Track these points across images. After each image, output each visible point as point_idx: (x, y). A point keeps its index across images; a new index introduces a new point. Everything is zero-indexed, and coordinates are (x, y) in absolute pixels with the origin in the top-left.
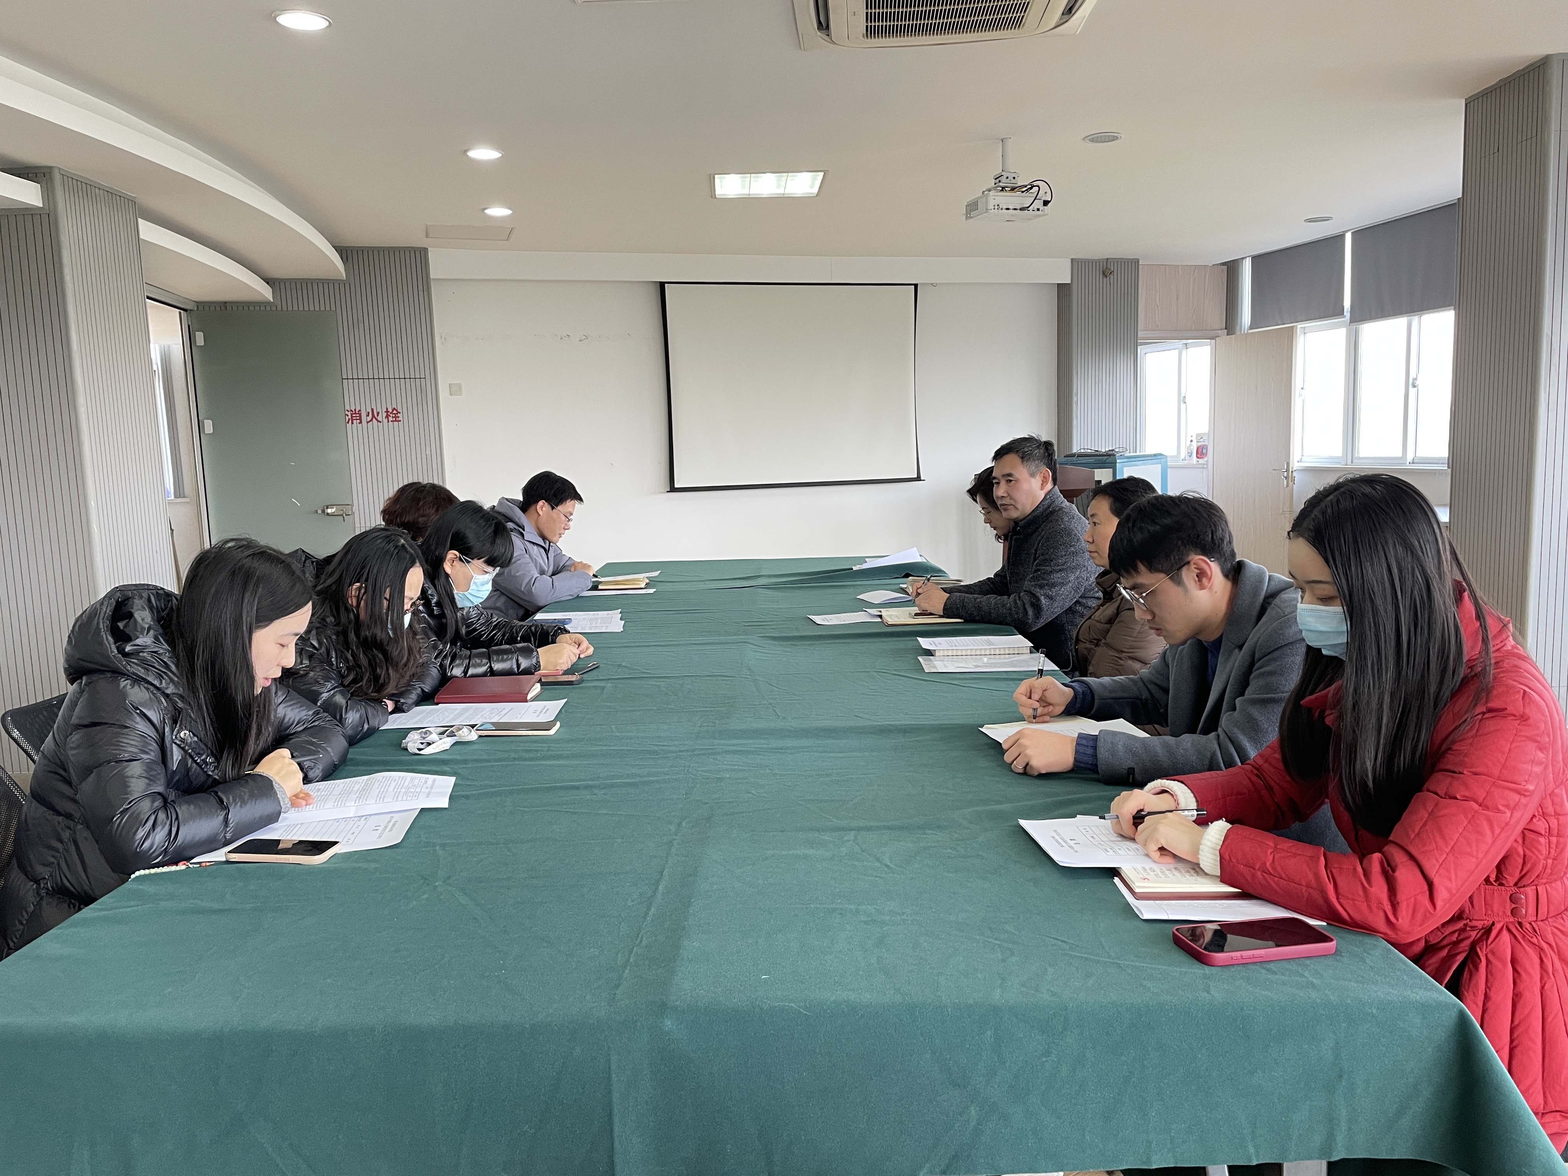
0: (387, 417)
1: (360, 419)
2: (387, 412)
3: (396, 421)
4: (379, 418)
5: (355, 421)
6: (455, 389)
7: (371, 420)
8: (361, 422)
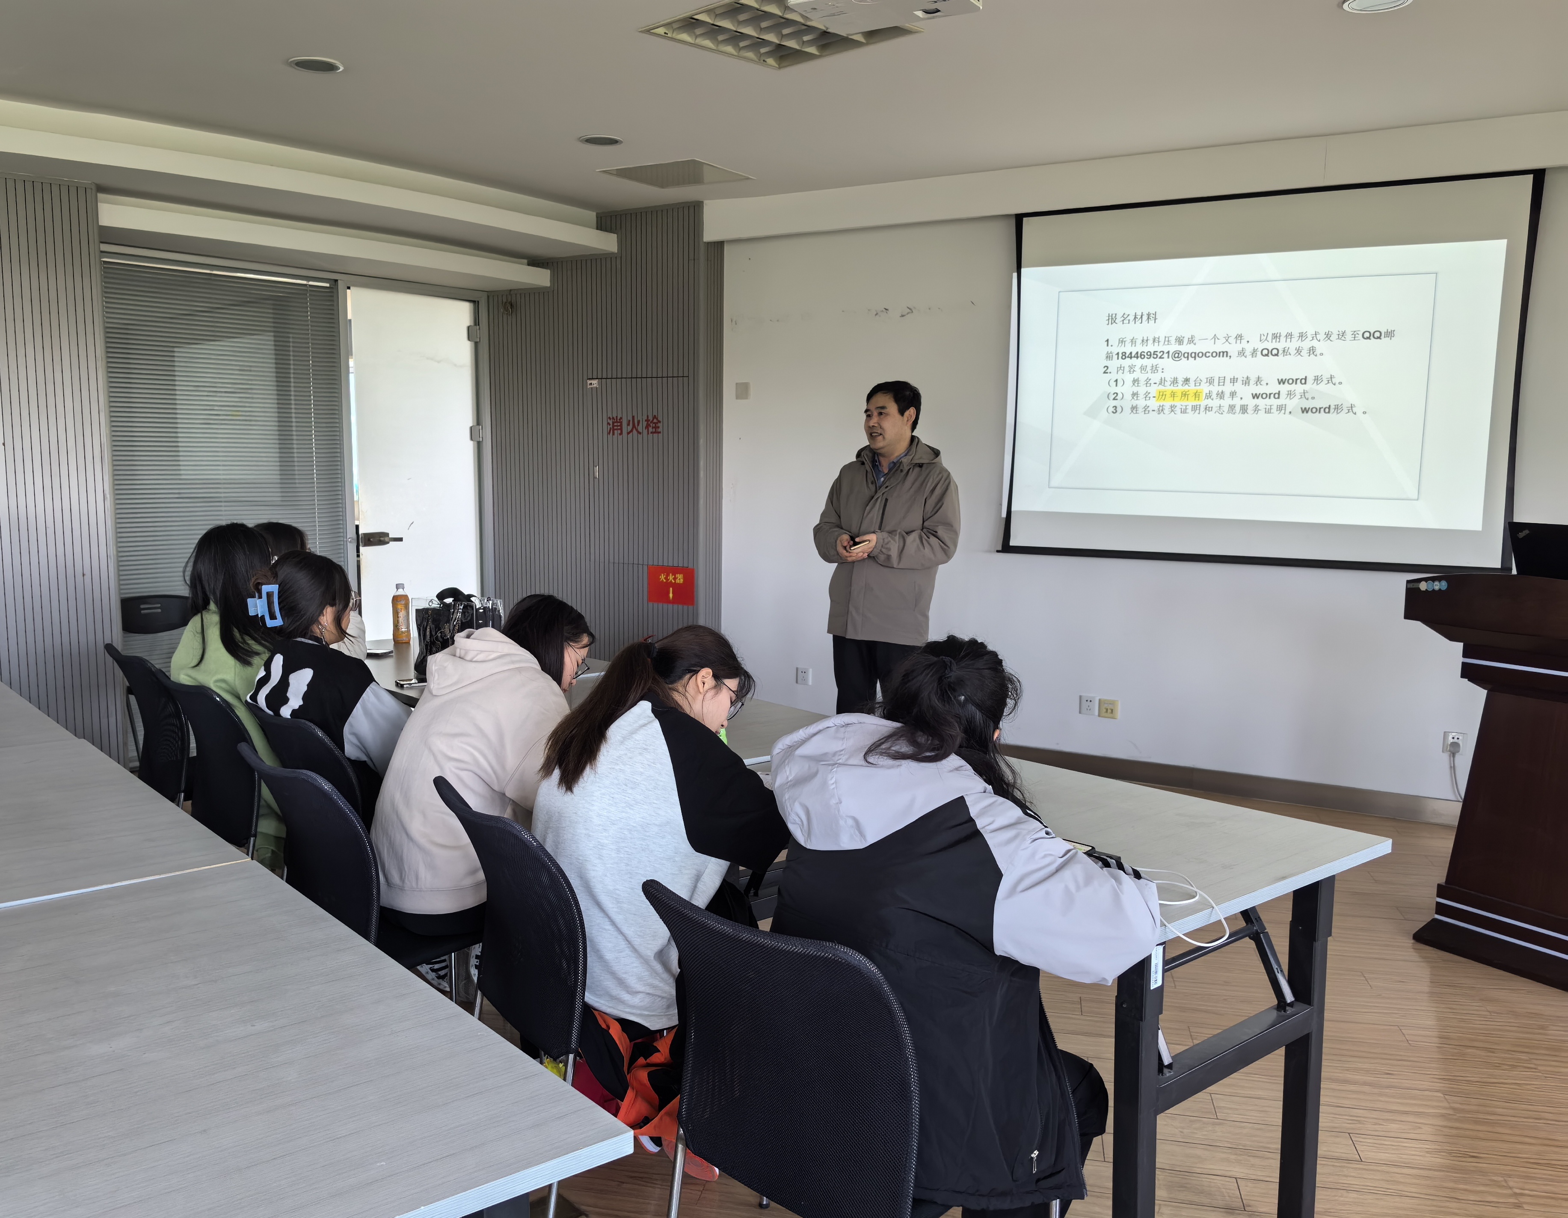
0: (647, 427)
1: (621, 429)
2: (647, 420)
3: (655, 432)
4: (640, 429)
5: (616, 431)
6: (743, 391)
7: (632, 431)
8: (621, 434)
